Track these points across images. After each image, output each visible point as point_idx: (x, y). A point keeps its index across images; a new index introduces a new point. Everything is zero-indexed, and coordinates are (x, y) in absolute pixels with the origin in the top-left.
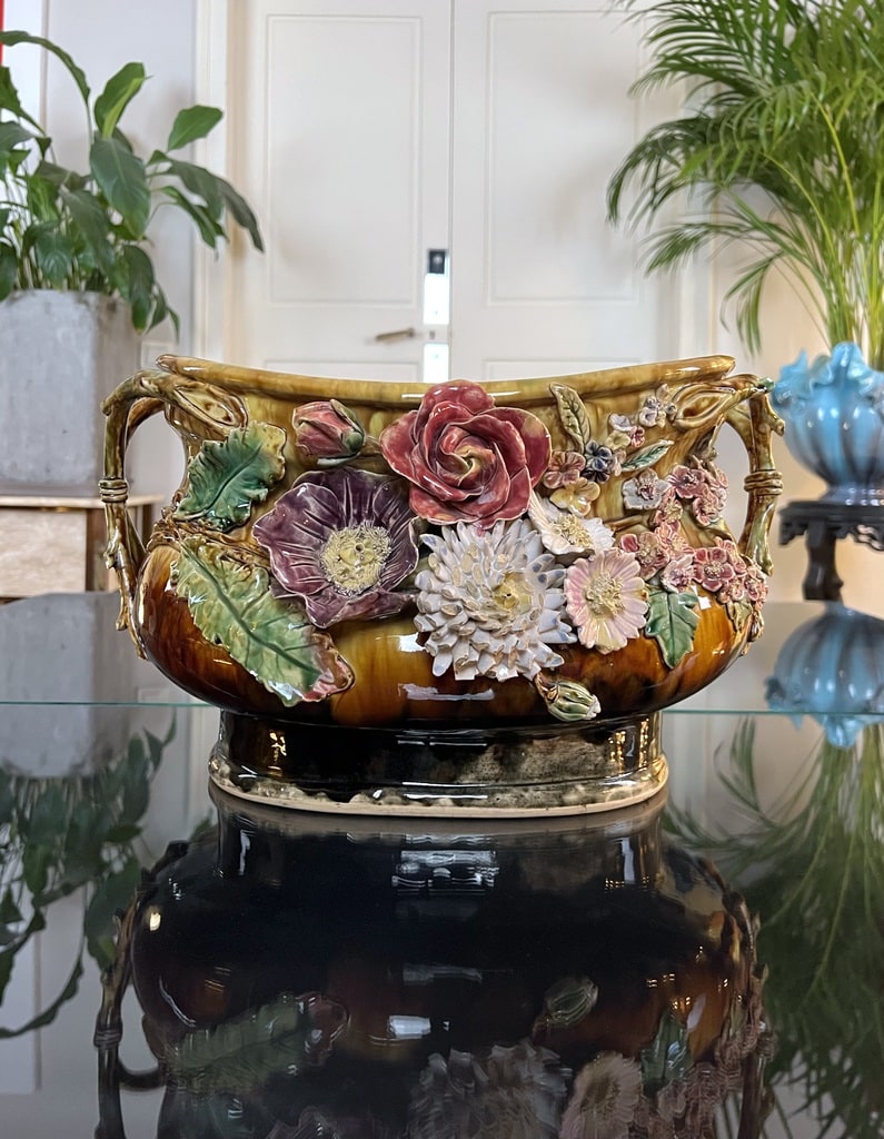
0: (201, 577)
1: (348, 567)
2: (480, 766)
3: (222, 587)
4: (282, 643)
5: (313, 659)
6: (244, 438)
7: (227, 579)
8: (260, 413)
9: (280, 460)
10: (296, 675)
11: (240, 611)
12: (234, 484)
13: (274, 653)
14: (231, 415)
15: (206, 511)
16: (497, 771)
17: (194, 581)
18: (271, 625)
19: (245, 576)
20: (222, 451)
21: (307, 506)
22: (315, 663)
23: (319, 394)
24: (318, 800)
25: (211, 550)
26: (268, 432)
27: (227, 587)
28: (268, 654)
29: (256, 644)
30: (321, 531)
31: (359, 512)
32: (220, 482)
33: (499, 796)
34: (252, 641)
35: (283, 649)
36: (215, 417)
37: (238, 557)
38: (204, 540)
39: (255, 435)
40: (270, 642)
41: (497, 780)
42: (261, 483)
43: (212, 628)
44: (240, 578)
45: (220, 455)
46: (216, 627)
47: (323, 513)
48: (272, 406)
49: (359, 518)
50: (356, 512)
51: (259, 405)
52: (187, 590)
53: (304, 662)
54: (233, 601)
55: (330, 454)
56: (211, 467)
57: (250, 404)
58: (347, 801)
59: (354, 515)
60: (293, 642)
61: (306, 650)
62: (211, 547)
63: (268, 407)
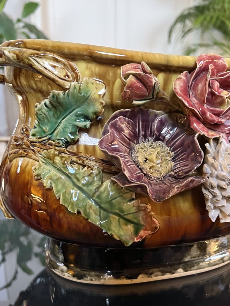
0: (59, 175)
1: (154, 165)
2: (192, 252)
3: (75, 180)
4: (122, 211)
5: (141, 219)
6: (80, 89)
7: (77, 176)
8: (88, 73)
9: (102, 103)
10: (130, 228)
11: (91, 194)
12: (69, 119)
13: (117, 217)
14: (69, 74)
15: (49, 136)
16: (198, 253)
17: (55, 178)
18: (113, 201)
19: (89, 173)
20: (64, 98)
21: (123, 130)
22: (142, 221)
23: (130, 59)
24: (122, 280)
25: (64, 159)
26: (95, 85)
27: (78, 180)
28: (113, 218)
29: (105, 213)
30: (129, 144)
31: (145, 133)
32: (58, 118)
33: (201, 264)
34: (102, 211)
35: (122, 214)
36: (59, 75)
37: (80, 162)
38: (57, 153)
39: (87, 87)
40: (114, 211)
41: (199, 257)
42: (87, 118)
43: (75, 206)
44: (86, 174)
45: (62, 100)
46: (77, 204)
47: (131, 134)
48: (96, 68)
49: (145, 136)
50: (143, 133)
51: (87, 68)
52: (51, 183)
53: (136, 221)
54: (85, 188)
55: (141, 98)
56: (53, 109)
57: (81, 67)
58: (136, 278)
59: (142, 135)
60: (129, 210)
61: (136, 214)
62: (63, 157)
63: (93, 69)
